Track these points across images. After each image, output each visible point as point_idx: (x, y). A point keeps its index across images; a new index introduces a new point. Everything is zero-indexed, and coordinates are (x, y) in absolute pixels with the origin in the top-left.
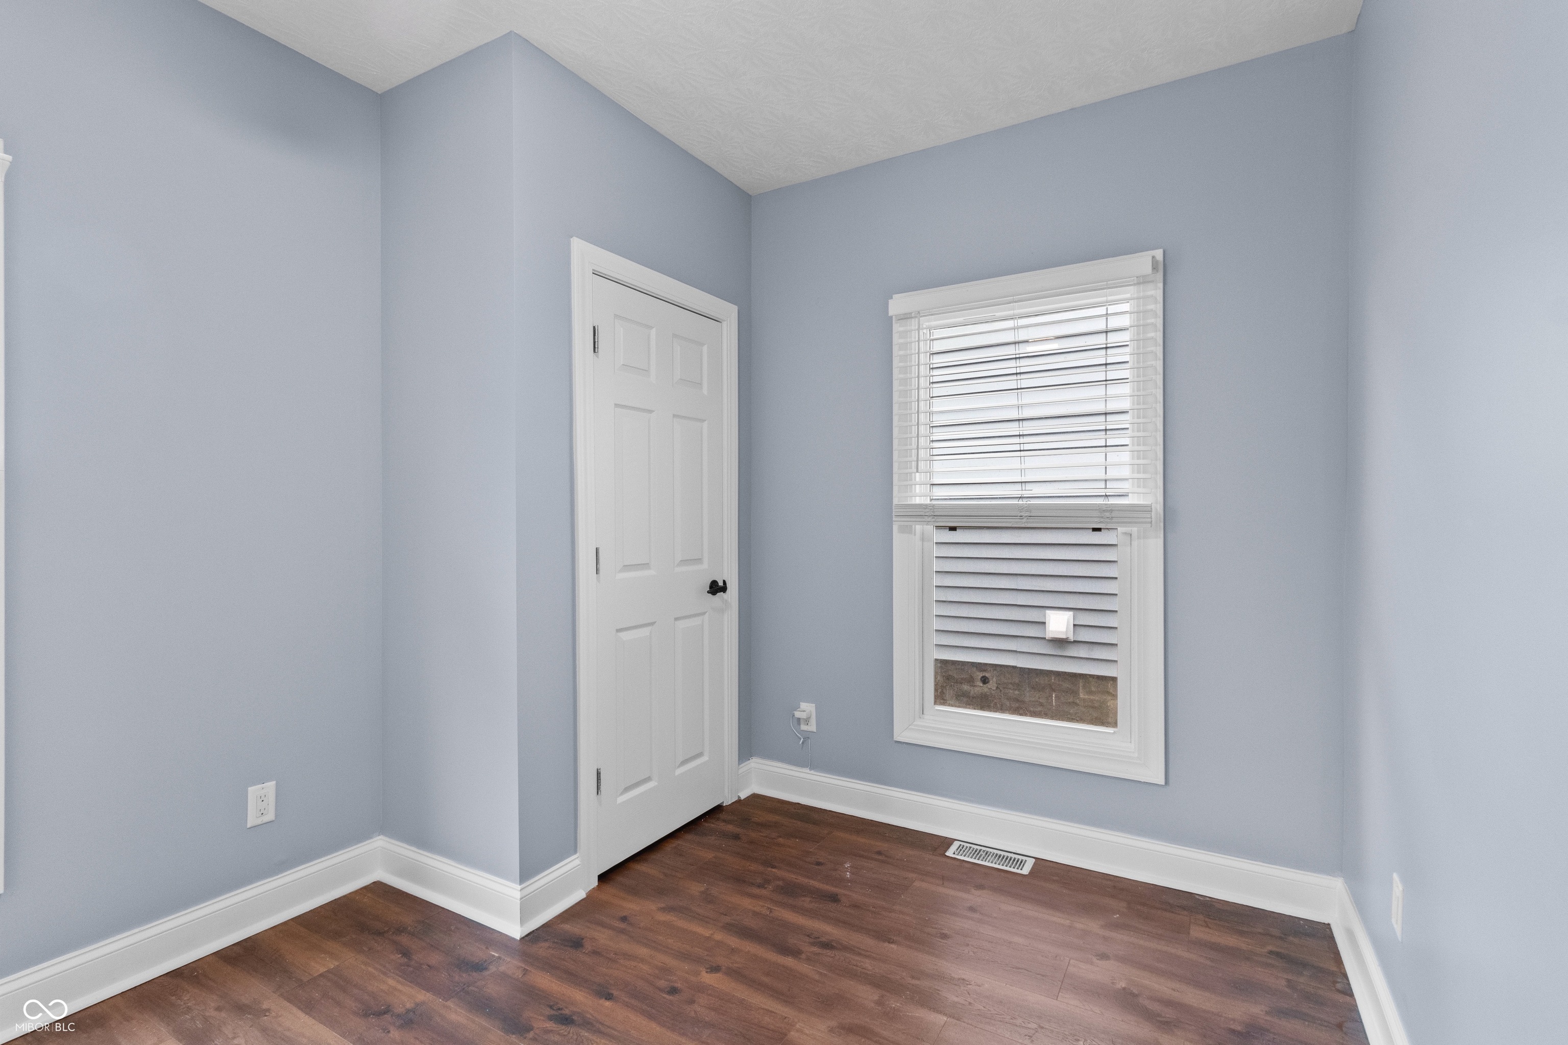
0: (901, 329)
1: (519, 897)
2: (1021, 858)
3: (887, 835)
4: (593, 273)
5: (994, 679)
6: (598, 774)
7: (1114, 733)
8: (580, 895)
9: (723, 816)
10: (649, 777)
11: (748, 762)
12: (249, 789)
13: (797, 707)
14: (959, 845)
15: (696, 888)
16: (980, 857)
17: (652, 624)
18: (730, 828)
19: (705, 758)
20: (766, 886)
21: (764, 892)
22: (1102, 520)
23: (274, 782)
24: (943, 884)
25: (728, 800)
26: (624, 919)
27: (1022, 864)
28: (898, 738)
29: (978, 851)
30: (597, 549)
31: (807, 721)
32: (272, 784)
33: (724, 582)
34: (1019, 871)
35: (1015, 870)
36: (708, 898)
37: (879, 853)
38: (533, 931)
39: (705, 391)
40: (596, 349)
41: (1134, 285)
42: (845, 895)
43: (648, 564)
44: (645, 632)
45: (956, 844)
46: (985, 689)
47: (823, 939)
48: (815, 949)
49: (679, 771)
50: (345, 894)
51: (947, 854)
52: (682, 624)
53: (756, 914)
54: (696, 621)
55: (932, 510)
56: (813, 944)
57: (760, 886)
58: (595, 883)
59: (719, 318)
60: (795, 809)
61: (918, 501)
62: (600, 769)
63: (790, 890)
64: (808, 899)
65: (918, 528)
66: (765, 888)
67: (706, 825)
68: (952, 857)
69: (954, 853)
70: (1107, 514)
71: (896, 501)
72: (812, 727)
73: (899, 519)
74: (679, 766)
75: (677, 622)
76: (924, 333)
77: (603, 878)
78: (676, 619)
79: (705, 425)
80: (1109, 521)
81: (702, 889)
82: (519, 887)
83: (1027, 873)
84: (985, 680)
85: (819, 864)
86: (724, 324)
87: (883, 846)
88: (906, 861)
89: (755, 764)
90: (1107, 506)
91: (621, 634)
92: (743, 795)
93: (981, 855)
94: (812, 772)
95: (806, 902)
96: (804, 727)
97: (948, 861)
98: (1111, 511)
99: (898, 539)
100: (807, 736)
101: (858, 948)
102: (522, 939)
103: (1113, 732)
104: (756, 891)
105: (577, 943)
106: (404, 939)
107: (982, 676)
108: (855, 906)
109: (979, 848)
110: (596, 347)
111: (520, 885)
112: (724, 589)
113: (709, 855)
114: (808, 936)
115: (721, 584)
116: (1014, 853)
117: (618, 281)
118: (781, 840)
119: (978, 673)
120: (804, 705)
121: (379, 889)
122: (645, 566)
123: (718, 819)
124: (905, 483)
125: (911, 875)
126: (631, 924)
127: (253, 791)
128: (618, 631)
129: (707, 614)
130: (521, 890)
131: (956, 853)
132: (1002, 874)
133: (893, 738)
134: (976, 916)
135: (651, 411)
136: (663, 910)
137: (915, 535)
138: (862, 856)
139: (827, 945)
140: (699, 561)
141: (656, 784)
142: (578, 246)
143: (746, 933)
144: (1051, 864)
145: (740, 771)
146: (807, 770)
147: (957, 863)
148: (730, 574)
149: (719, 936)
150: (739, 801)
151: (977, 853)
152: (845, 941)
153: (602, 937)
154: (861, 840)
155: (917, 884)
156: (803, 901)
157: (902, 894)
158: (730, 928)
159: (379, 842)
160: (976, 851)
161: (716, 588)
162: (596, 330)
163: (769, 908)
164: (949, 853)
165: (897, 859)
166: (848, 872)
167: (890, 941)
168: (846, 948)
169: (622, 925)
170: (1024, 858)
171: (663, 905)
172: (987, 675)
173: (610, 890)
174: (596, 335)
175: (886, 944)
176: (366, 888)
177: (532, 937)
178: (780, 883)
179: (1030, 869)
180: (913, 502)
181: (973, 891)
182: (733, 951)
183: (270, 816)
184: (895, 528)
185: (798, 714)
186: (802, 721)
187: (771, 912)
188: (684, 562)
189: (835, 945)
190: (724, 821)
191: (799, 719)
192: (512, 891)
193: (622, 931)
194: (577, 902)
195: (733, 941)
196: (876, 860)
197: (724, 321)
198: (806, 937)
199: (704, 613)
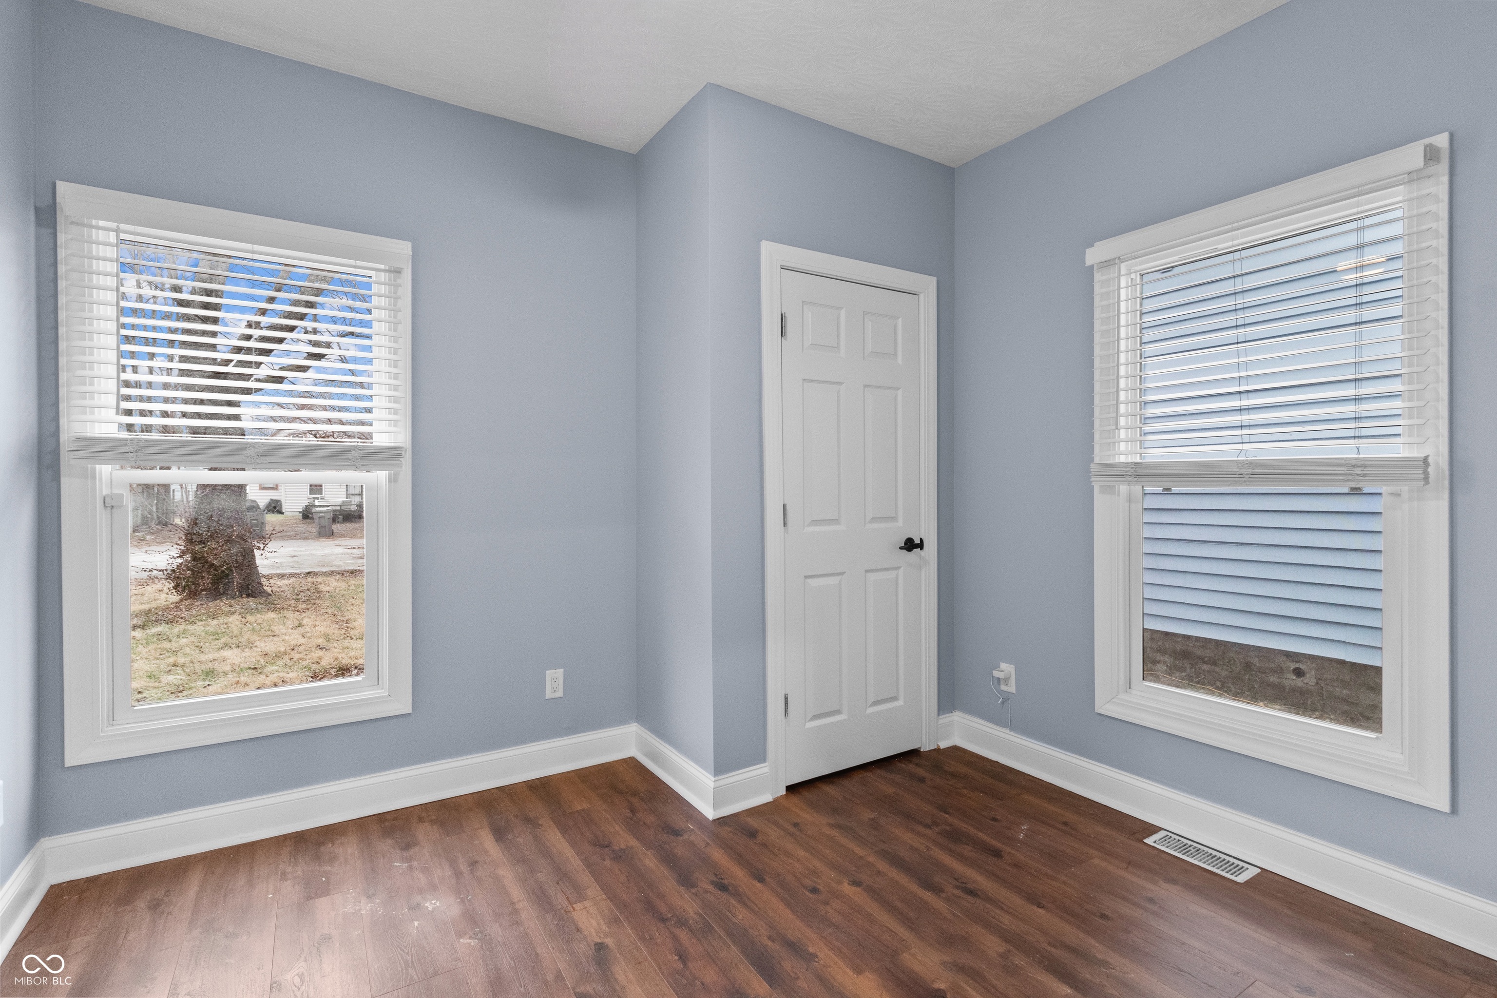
0: (1104, 278)
1: (713, 787)
2: (1241, 864)
3: (1082, 809)
4: (782, 268)
5: (1313, 673)
6: (786, 699)
7: (1377, 738)
8: (766, 798)
9: (916, 760)
10: (839, 710)
11: (951, 714)
12: (547, 671)
13: (996, 667)
14: (1165, 835)
15: (867, 815)
16: (1188, 852)
17: (842, 574)
18: (921, 772)
19: (900, 703)
20: (933, 827)
21: (929, 832)
22: (1350, 477)
23: (562, 670)
24: (1128, 868)
25: (926, 747)
26: (796, 825)
27: (1240, 871)
28: (1100, 710)
29: (1187, 846)
30: (784, 506)
31: (1007, 680)
32: (561, 670)
33: (921, 540)
34: (1233, 878)
35: (1228, 876)
36: (874, 825)
37: (1065, 824)
38: (724, 817)
39: (900, 360)
40: (784, 333)
41: (1404, 183)
42: (1009, 853)
43: (838, 520)
44: (834, 580)
45: (1162, 834)
46: (1299, 682)
47: (970, 886)
48: (958, 892)
49: (870, 710)
50: (609, 761)
51: (1146, 841)
52: (872, 577)
53: (912, 848)
54: (892, 574)
55: (1134, 469)
56: (957, 887)
57: (926, 826)
58: (783, 792)
59: (914, 291)
60: (992, 766)
61: (1123, 459)
62: (787, 695)
63: (954, 836)
64: (969, 848)
65: (1123, 488)
66: (931, 829)
67: (900, 764)
68: (1150, 845)
69: (1155, 842)
70: (1358, 471)
71: (1097, 460)
72: (1012, 688)
73: (1099, 479)
74: (871, 706)
75: (868, 574)
76: (1132, 279)
77: (792, 789)
78: (867, 571)
79: (900, 392)
80: (1361, 478)
81: (872, 816)
82: (713, 779)
83: (1243, 882)
84: (1299, 673)
85: (994, 820)
86: (922, 296)
87: (1070, 817)
88: (1094, 837)
89: (957, 717)
90: (1357, 460)
91: (809, 581)
92: (943, 745)
93: (1190, 850)
94: (1012, 733)
95: (967, 850)
96: (1003, 687)
97: (1145, 847)
98: (1364, 466)
99: (1100, 500)
100: (1006, 697)
101: (1002, 903)
102: (714, 820)
103: (1375, 737)
104: (921, 829)
105: (752, 834)
106: (635, 801)
107: (1294, 667)
108: (1017, 865)
109: (1190, 843)
110: (783, 331)
111: (714, 777)
112: (921, 546)
113: (890, 790)
114: (955, 879)
115: (917, 541)
116: (1235, 858)
117: (807, 272)
118: (965, 791)
119: (1290, 664)
120: (1003, 666)
121: (632, 763)
122: (835, 521)
123: (911, 762)
124: (1109, 441)
125: (1092, 852)
126: (800, 830)
127: (549, 674)
128: (806, 577)
129: (902, 568)
130: (714, 781)
131: (1157, 842)
132: (1208, 875)
133: (1094, 710)
134: (1154, 908)
135: (840, 384)
136: (831, 825)
137: (1119, 495)
138: (1044, 823)
139: (972, 893)
140: (894, 519)
141: (846, 717)
142: (766, 247)
143: (897, 862)
144: (1277, 878)
145: (941, 722)
146: (1007, 731)
147: (1154, 852)
148: (928, 532)
149: (871, 858)
150: (938, 750)
151: (1185, 849)
152: (991, 893)
153: (773, 834)
154: (1052, 808)
155: (1096, 861)
156: (964, 849)
157: (1073, 866)
158: (884, 854)
159: (633, 729)
160: (1185, 845)
161: (910, 545)
162: (784, 317)
163: (927, 846)
164: (1149, 841)
165: (1083, 834)
166: (1023, 834)
167: (1039, 905)
168: (988, 899)
169: (793, 829)
170: (1246, 865)
171: (832, 822)
172: (1301, 666)
173: (795, 799)
174: (784, 321)
175: (1035, 908)
176: (624, 761)
177: (721, 821)
178: (948, 828)
179: (1247, 879)
180: (1117, 461)
181: (1161, 883)
182: (879, 873)
183: (560, 694)
184: (1096, 489)
185: (996, 674)
186: (1002, 682)
187: (928, 850)
188: (874, 520)
189: (979, 894)
190: (916, 764)
191: (999, 679)
192: (707, 780)
193: (791, 834)
194: (764, 803)
195: (882, 866)
196: (1059, 829)
197: (921, 293)
198: (954, 880)
199: (898, 568)
